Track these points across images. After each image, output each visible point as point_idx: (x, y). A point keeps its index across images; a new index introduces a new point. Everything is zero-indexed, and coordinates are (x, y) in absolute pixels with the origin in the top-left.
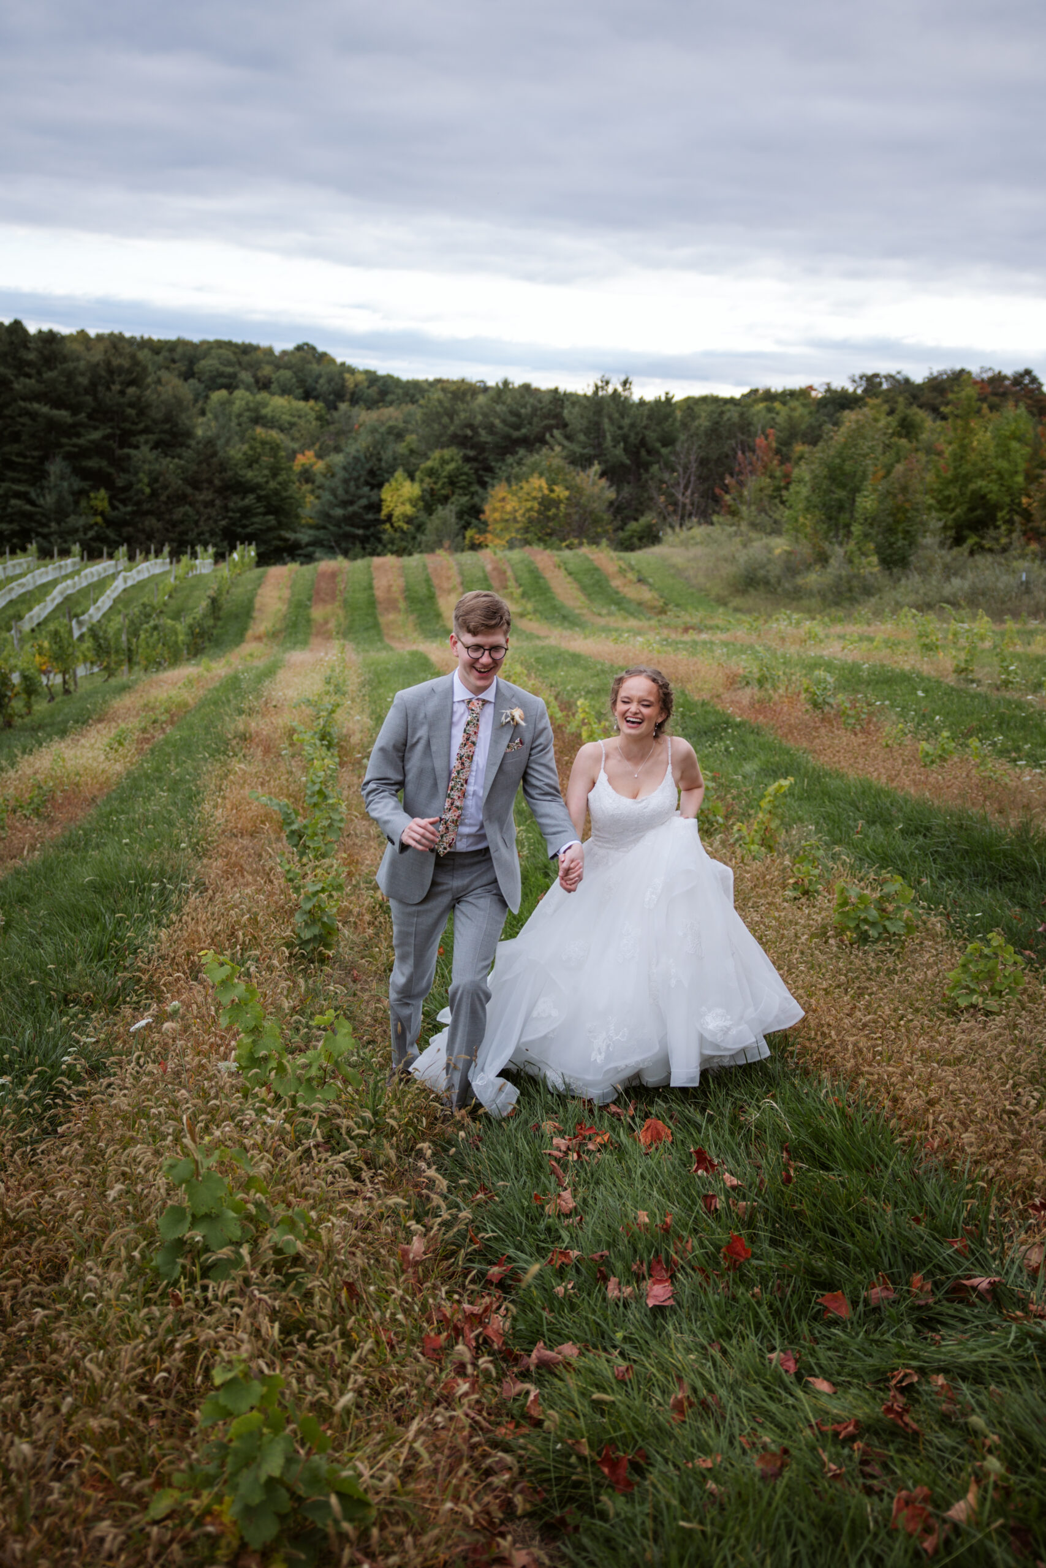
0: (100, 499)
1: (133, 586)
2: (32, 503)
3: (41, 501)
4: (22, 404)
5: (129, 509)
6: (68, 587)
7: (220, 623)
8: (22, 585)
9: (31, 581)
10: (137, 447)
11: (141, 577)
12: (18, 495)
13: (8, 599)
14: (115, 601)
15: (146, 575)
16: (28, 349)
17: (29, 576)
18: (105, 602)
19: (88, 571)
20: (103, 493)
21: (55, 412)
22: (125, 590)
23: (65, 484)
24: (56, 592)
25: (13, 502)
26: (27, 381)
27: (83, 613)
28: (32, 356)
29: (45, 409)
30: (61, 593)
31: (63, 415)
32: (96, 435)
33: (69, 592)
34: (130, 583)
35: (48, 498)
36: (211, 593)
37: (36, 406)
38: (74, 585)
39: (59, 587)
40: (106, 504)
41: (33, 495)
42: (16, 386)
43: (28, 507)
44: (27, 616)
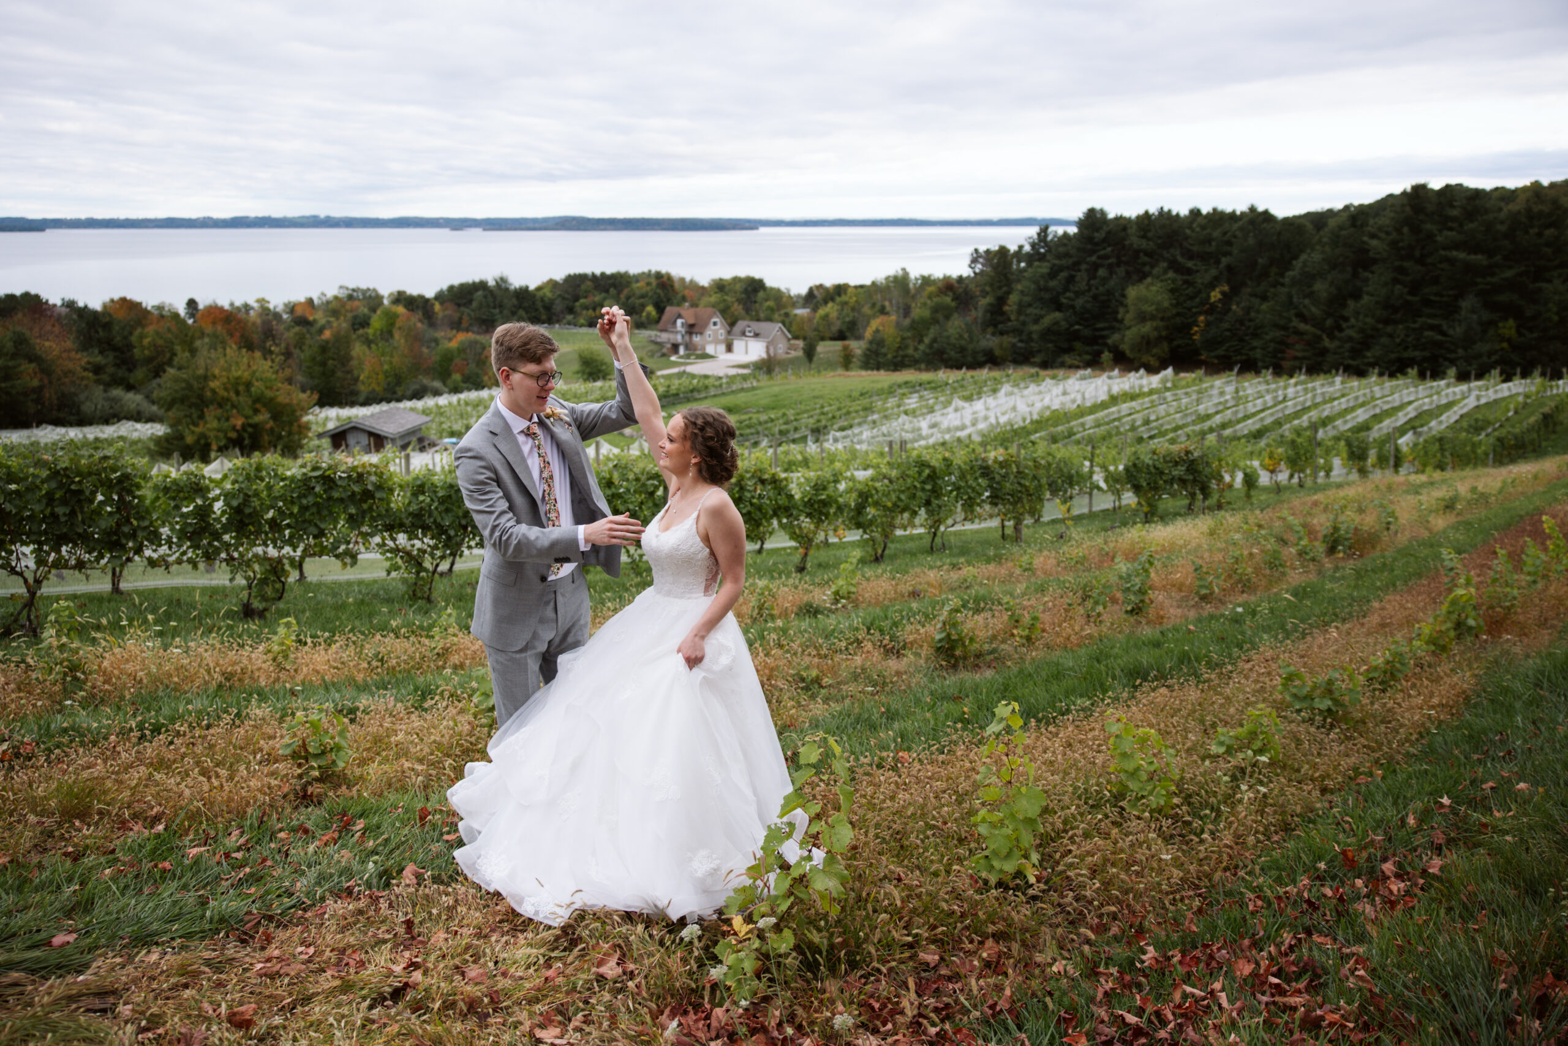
0: (1508, 328)
1: (1487, 404)
2: (1444, 334)
3: (1451, 332)
4: (1443, 253)
5: (1535, 335)
6: (1426, 404)
7: (1553, 437)
8: (1388, 402)
9: (1396, 399)
10: (1550, 281)
11: (1500, 395)
12: (1432, 328)
13: (1372, 413)
14: (1462, 416)
15: (1506, 394)
16: (1452, 206)
17: (1396, 396)
18: (1450, 417)
19: (1451, 390)
20: (1511, 322)
21: (1473, 257)
22: (1477, 407)
23: (1475, 317)
24: (1410, 408)
25: (1427, 333)
26: (1449, 233)
27: (1422, 426)
28: (1455, 213)
29: (1462, 255)
30: (1416, 409)
31: (1479, 258)
32: (1509, 274)
33: (1426, 408)
34: (1483, 401)
35: (1458, 329)
36: (1546, 410)
37: (1455, 253)
38: (1431, 403)
39: (1415, 404)
40: (1513, 332)
41: (1445, 327)
42: (1439, 238)
43: (1439, 337)
44: (1376, 427)
